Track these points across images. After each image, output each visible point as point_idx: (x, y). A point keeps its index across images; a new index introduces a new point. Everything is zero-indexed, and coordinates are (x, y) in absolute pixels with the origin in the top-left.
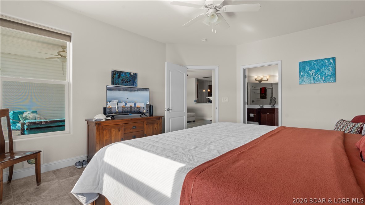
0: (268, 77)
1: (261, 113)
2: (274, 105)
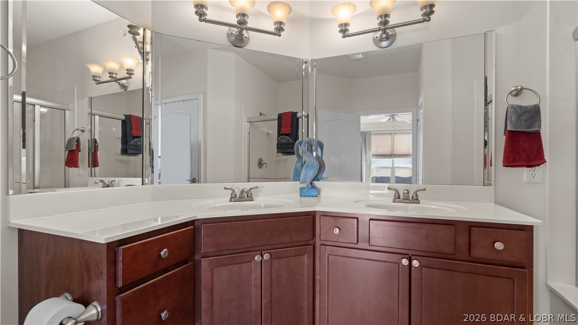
0: (279, 13)
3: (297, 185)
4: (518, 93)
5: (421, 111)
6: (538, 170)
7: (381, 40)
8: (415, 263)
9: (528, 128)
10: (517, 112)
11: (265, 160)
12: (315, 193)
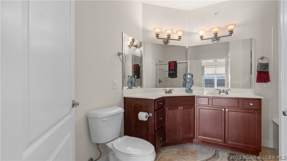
0: (180, 34)
1: (166, 108)
2: (190, 88)
3: (185, 89)
4: (262, 58)
5: (229, 59)
6: (269, 83)
7: (214, 40)
8: (227, 110)
9: (264, 70)
10: (261, 65)
11: (161, 80)
12: (191, 91)
